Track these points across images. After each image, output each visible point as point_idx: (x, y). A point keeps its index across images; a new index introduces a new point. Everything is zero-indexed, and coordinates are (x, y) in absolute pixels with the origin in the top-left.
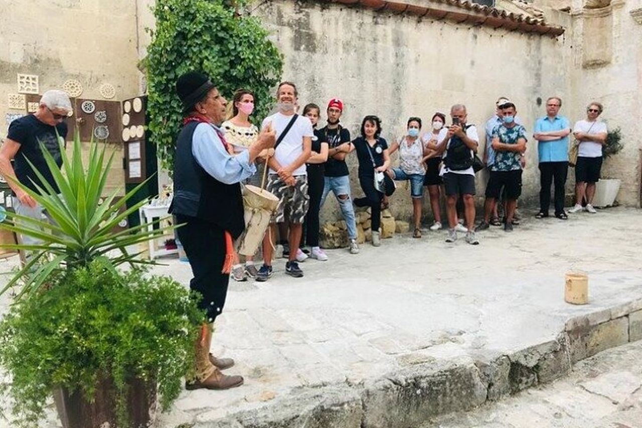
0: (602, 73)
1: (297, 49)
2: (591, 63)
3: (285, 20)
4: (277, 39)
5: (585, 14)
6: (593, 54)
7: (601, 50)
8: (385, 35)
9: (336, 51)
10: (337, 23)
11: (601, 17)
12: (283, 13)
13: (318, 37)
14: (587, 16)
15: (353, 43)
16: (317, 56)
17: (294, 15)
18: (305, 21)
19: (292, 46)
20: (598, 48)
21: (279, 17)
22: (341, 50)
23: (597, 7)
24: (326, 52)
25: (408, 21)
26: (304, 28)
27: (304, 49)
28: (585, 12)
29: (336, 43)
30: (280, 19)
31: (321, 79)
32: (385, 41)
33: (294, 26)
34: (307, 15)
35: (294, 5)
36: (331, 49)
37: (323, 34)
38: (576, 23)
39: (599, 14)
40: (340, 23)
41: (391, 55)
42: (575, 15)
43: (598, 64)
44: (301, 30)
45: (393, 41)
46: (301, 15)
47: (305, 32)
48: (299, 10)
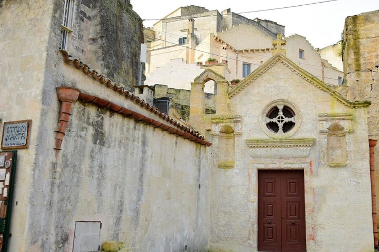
0: (229, 172)
1: (95, 143)
2: (223, 165)
3: (91, 121)
4: (85, 134)
5: (219, 136)
6: (222, 159)
7: (226, 158)
8: (138, 138)
9: (115, 146)
10: (117, 127)
11: (227, 139)
12: (90, 116)
13: (106, 136)
14: (220, 137)
15: (123, 141)
16: (104, 149)
17: (96, 118)
18: (101, 123)
19: (92, 140)
20: (225, 156)
21: (88, 118)
22: (117, 146)
23: (225, 133)
24: (109, 147)
25: (149, 130)
26: (100, 128)
27: (99, 143)
28: (219, 134)
29: (115, 141)
30: (88, 120)
31: (105, 166)
32: (138, 142)
33: (95, 126)
34: (102, 119)
35: (96, 111)
36: (112, 145)
37: (109, 134)
38: (214, 140)
39: (226, 137)
40: (118, 127)
41: (140, 151)
42: (214, 135)
43: (227, 166)
44: (98, 129)
45: (142, 142)
46: (99, 119)
47: (100, 131)
48: (99, 115)
